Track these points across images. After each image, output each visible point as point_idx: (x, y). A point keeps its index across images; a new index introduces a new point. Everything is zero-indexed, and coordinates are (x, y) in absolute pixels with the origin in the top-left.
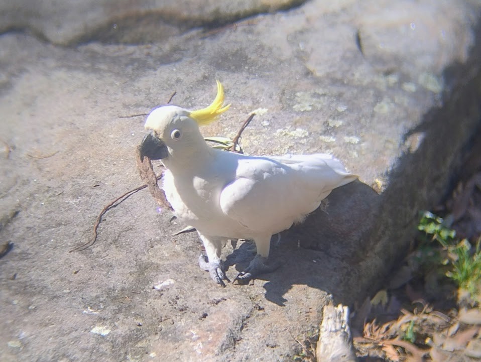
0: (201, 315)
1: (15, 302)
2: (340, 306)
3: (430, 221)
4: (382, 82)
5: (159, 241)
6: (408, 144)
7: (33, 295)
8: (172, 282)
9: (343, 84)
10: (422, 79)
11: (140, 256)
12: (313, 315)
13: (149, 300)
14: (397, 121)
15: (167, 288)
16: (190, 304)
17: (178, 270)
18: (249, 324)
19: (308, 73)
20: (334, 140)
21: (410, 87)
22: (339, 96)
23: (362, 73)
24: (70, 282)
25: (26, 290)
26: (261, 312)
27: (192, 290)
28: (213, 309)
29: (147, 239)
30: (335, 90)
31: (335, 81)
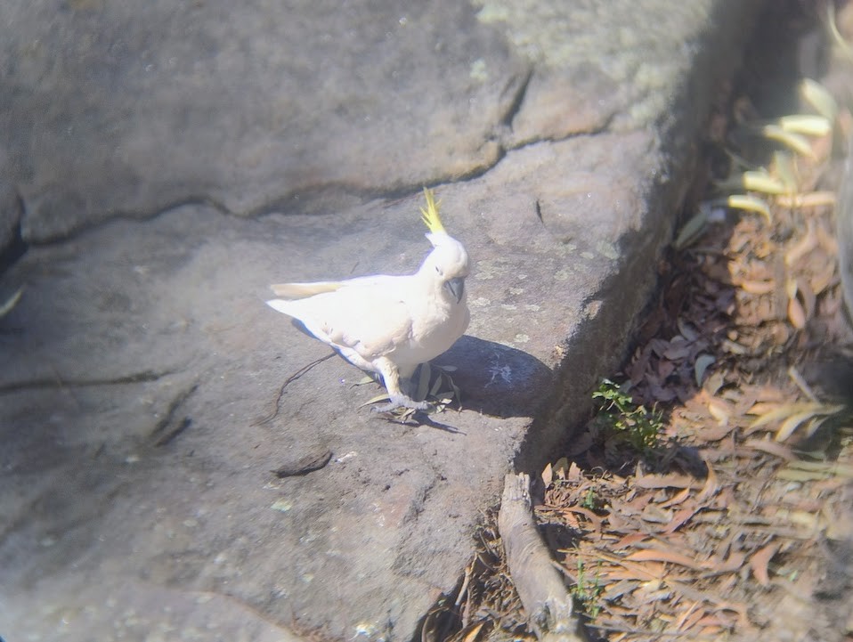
0: (384, 487)
1: (192, 480)
2: (521, 474)
3: (609, 387)
4: (561, 250)
5: (343, 413)
6: (587, 310)
7: (211, 471)
8: (355, 454)
9: (524, 252)
10: (599, 247)
11: (322, 429)
12: (496, 483)
13: (331, 474)
14: (577, 289)
15: (350, 461)
16: (374, 476)
17: (361, 442)
18: (432, 495)
19: (490, 242)
20: (515, 308)
21: (588, 255)
22: (520, 265)
23: (542, 242)
24: (250, 458)
25: (205, 466)
26: (444, 482)
27: (375, 461)
28: (396, 481)
29: (330, 410)
30: (516, 258)
31: (515, 250)
